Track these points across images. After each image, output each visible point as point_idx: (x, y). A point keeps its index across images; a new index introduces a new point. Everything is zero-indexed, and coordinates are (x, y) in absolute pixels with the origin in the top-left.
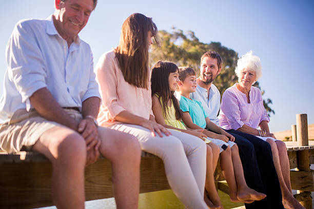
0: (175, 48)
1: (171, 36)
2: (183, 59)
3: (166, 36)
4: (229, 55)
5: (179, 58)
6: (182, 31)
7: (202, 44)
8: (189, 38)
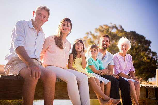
0: (112, 34)
1: (110, 27)
2: (115, 39)
3: (107, 28)
4: (140, 38)
5: (114, 38)
6: (116, 25)
7: (126, 32)
8: (119, 28)
